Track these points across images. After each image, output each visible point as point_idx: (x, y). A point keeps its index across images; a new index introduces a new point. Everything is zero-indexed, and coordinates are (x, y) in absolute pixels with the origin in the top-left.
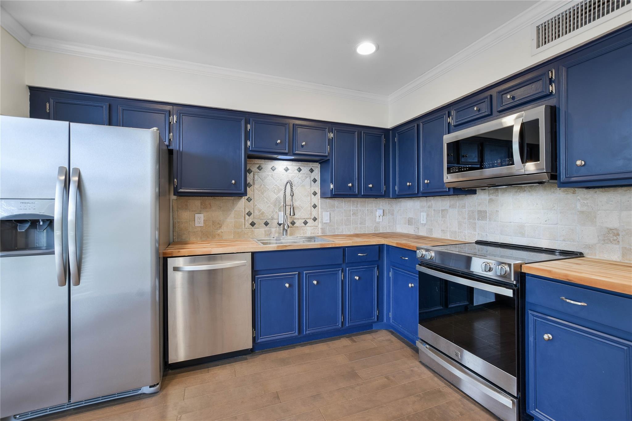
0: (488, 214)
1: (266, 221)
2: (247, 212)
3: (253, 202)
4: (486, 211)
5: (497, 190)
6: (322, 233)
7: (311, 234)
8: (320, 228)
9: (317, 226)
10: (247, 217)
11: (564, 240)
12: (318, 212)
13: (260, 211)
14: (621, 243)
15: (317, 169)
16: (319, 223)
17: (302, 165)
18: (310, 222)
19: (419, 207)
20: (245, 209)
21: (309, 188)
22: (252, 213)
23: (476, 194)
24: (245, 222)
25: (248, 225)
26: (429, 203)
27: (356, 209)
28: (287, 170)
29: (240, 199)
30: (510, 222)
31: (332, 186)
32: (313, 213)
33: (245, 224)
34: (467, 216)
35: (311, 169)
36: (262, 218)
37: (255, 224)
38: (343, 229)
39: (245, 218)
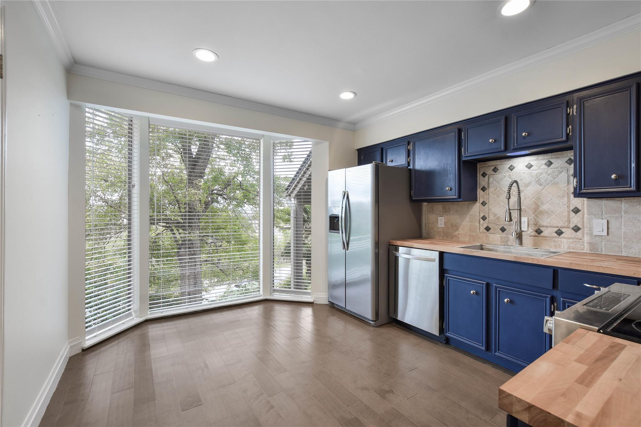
1: (502, 226)
2: (481, 217)
3: (488, 206)
6: (591, 250)
7: (569, 248)
8: (586, 242)
9: (581, 239)
10: (482, 221)
12: (583, 219)
13: (495, 215)
16: (585, 235)
17: (553, 157)
18: (568, 233)
20: (479, 212)
21: (567, 186)
22: (487, 217)
24: (479, 226)
25: (483, 229)
28: (529, 166)
29: (475, 204)
32: (572, 220)
33: (479, 229)
35: (570, 159)
36: (498, 223)
37: (490, 229)
39: (479, 222)
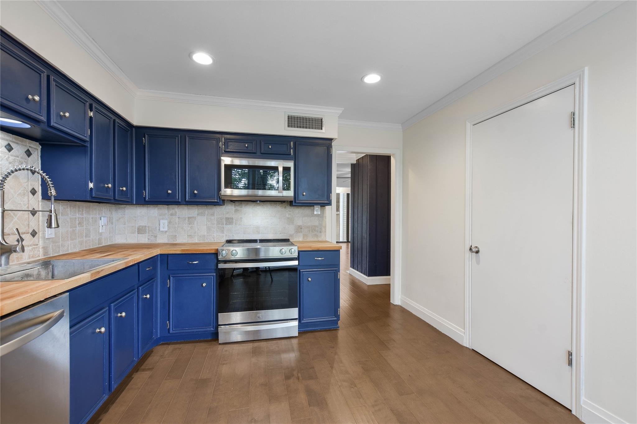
0: (234, 220)
4: (233, 218)
5: (242, 203)
6: (44, 255)
7: (29, 258)
8: (41, 247)
9: (37, 245)
11: (280, 234)
12: (39, 222)
14: (303, 232)
15: (36, 152)
16: (40, 239)
17: (14, 140)
18: (28, 239)
19: (157, 215)
21: (26, 183)
23: (224, 205)
26: (172, 211)
27: (81, 216)
30: (251, 225)
31: (91, 185)
32: (31, 224)
34: (215, 222)
35: (28, 150)
38: (68, 246)
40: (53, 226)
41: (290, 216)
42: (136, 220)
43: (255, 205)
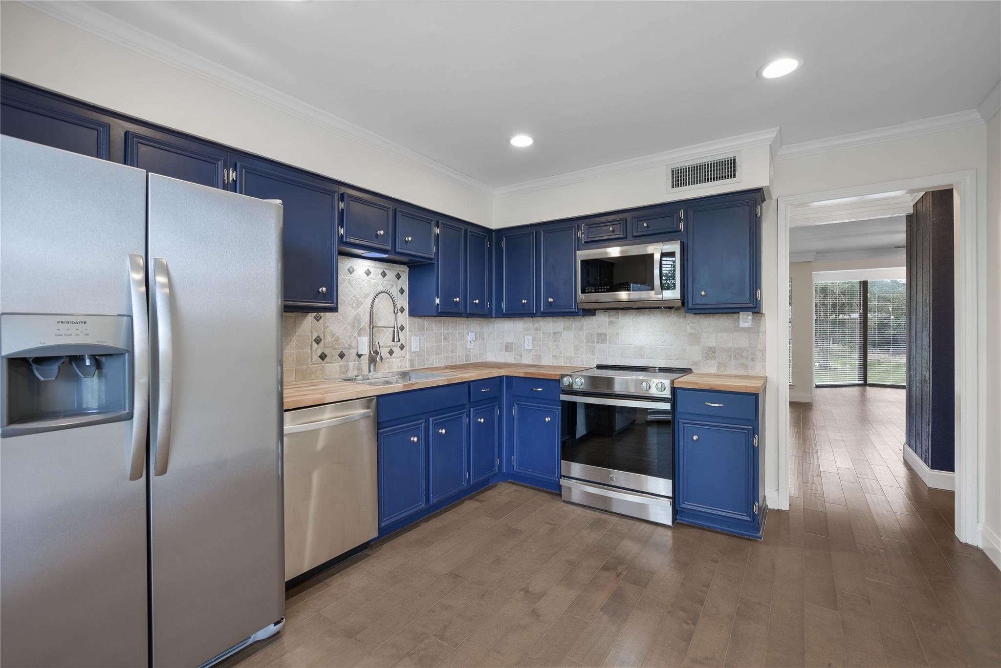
0: (608, 336)
1: (341, 350)
2: (314, 338)
3: (324, 321)
4: (606, 333)
5: (618, 312)
6: (411, 367)
7: (398, 368)
8: (408, 360)
9: (405, 357)
10: (315, 344)
11: (677, 359)
12: (406, 336)
13: (333, 335)
14: (717, 358)
15: (405, 275)
16: (407, 353)
17: (387, 267)
18: (397, 350)
19: (522, 330)
20: (312, 332)
22: (323, 339)
23: (595, 315)
24: (311, 353)
25: (316, 358)
26: (537, 325)
27: (446, 331)
28: (368, 273)
29: (305, 317)
30: (631, 345)
31: (437, 301)
32: (400, 338)
33: (311, 358)
34: (584, 339)
35: (398, 274)
36: (337, 347)
37: (326, 356)
38: (433, 360)
39: (312, 347)
40: (396, 341)
41: (693, 331)
42: (503, 336)
43: (637, 315)
